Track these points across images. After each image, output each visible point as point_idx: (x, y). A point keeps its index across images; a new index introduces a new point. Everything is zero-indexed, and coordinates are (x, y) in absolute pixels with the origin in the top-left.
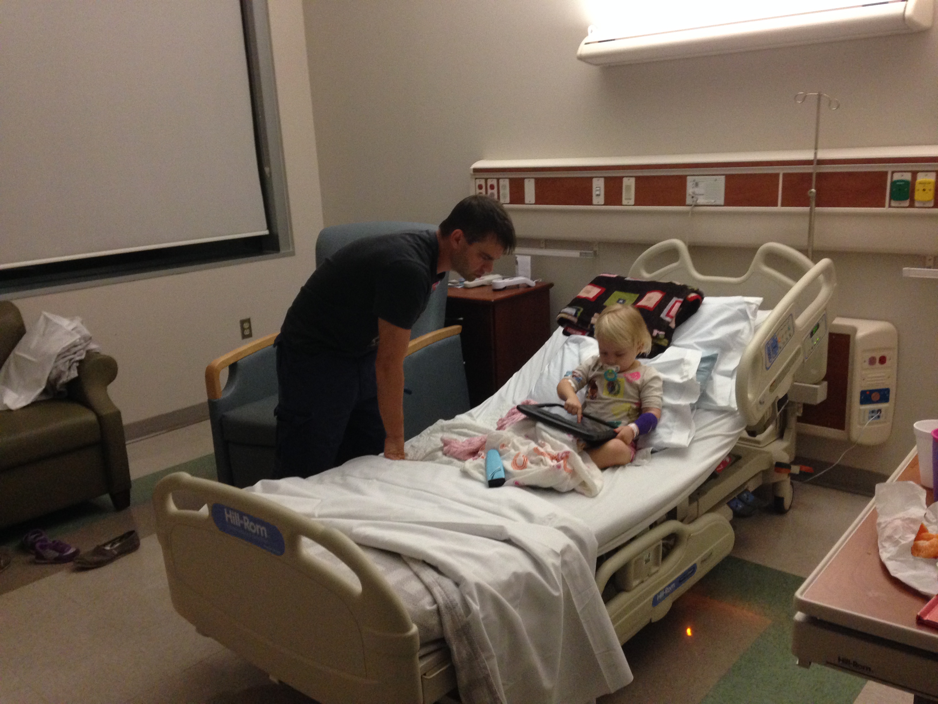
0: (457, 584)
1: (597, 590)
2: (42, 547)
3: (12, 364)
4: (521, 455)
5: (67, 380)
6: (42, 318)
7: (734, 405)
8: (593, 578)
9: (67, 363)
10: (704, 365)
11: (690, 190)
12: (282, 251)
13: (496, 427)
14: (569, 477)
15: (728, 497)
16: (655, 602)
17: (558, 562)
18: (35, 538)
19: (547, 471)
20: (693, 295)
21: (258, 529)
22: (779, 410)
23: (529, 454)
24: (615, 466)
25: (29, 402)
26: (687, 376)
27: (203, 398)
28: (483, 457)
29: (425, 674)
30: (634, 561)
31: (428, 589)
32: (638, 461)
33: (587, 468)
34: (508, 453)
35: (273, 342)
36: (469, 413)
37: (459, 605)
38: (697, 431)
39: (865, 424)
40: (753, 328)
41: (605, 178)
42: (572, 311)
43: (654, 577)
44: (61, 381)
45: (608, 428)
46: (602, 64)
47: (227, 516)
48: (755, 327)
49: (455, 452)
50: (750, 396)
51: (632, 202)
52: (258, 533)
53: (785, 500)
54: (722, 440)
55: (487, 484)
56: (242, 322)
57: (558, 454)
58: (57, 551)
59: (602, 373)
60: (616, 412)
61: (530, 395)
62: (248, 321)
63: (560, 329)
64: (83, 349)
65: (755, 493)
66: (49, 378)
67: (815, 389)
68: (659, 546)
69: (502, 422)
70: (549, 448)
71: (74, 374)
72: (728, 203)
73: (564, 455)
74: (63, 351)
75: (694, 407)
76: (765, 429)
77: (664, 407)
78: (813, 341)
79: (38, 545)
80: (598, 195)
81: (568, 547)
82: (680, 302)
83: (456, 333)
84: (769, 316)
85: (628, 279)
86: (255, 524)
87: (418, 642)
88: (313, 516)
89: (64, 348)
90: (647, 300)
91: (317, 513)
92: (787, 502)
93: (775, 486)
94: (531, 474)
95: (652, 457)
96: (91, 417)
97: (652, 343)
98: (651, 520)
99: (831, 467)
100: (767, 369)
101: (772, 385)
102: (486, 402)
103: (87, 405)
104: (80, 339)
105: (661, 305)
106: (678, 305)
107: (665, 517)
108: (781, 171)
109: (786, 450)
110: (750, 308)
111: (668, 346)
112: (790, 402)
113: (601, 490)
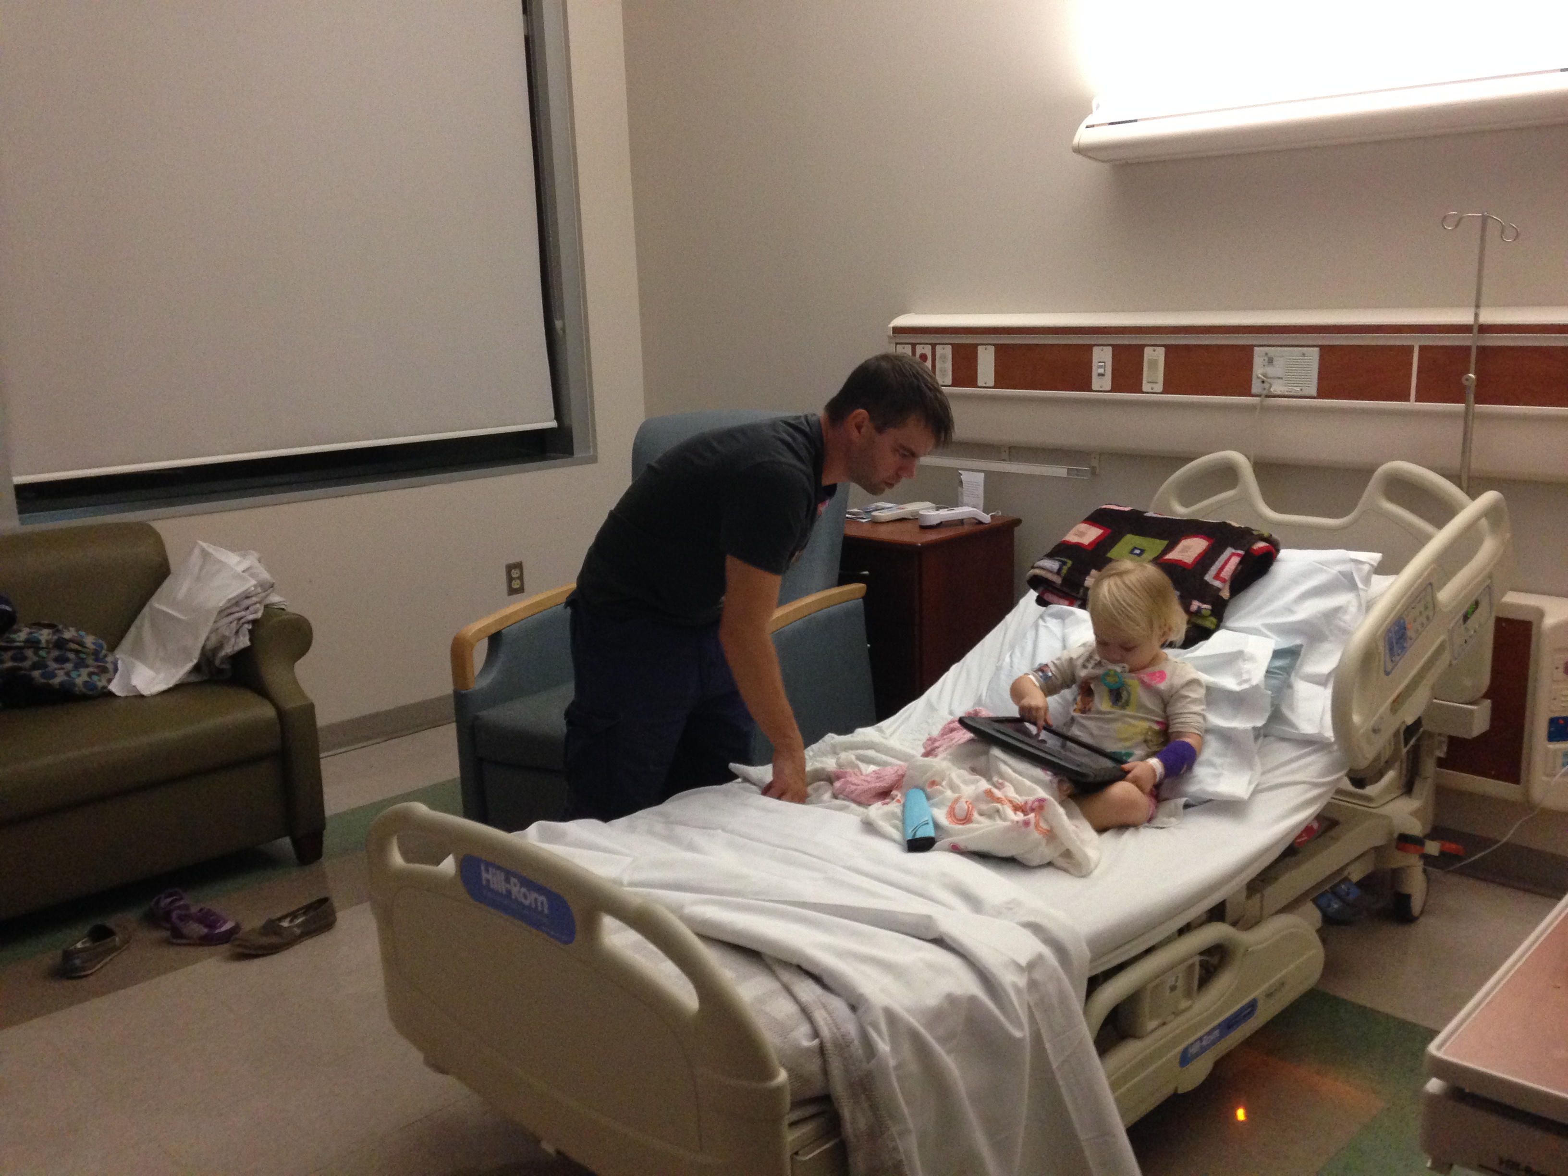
0: (853, 1008)
1: (1086, 1034)
2: (181, 918)
3: (147, 625)
4: (963, 800)
5: (233, 650)
6: (197, 551)
7: (1329, 734)
8: (1081, 1013)
9: (234, 625)
10: (1279, 663)
11: (1259, 369)
12: (578, 454)
13: (922, 751)
14: (1044, 842)
15: (1313, 888)
16: (1185, 1059)
17: (1022, 981)
18: (172, 902)
19: (1007, 830)
20: (1261, 544)
21: (532, 898)
22: (1406, 745)
23: (977, 799)
24: (1122, 827)
25: (171, 685)
26: (1246, 681)
27: (447, 688)
28: (898, 801)
29: (796, 1153)
30: (1150, 986)
31: (805, 1012)
32: (1160, 820)
33: (1074, 828)
34: (941, 797)
35: (563, 599)
36: (878, 727)
37: (856, 1042)
38: (1263, 773)
39: (1554, 775)
40: (1363, 602)
41: (1114, 347)
42: (1052, 565)
43: (1182, 1018)
44: (223, 653)
45: (1108, 764)
46: (1112, 160)
47: (485, 875)
48: (1368, 602)
49: (852, 792)
50: (1356, 718)
51: (1159, 387)
52: (533, 906)
53: (1413, 898)
54: (1306, 791)
55: (906, 846)
56: (510, 568)
57: (1026, 803)
58: (206, 926)
59: (1099, 671)
60: (1124, 736)
61: (979, 702)
62: (519, 566)
63: (1032, 595)
64: (260, 602)
65: (1360, 884)
66: (204, 647)
67: (1472, 712)
68: (1193, 965)
69: (933, 743)
70: (1010, 792)
71: (244, 641)
72: (1322, 394)
73: (1037, 803)
74: (229, 605)
75: (1260, 734)
76: (1380, 774)
77: (1208, 731)
78: (1467, 630)
79: (174, 915)
80: (1100, 375)
81: (1040, 957)
82: (1238, 555)
83: (857, 596)
84: (1393, 583)
85: (1150, 514)
86: (529, 890)
87: (788, 1099)
88: (621, 884)
89: (229, 600)
90: (1183, 551)
91: (626, 879)
92: (1416, 905)
93: (1397, 874)
94: (981, 831)
95: (1185, 815)
96: (268, 712)
97: (1188, 623)
98: (1180, 922)
99: (1495, 847)
100: (1387, 674)
101: (1394, 701)
102: (908, 709)
103: (262, 691)
104: (255, 586)
105: (1206, 560)
106: (1235, 560)
107: (1204, 918)
108: (1416, 342)
109: (1415, 813)
110: (1359, 570)
111: (1218, 627)
112: (1424, 732)
113: (1096, 866)
